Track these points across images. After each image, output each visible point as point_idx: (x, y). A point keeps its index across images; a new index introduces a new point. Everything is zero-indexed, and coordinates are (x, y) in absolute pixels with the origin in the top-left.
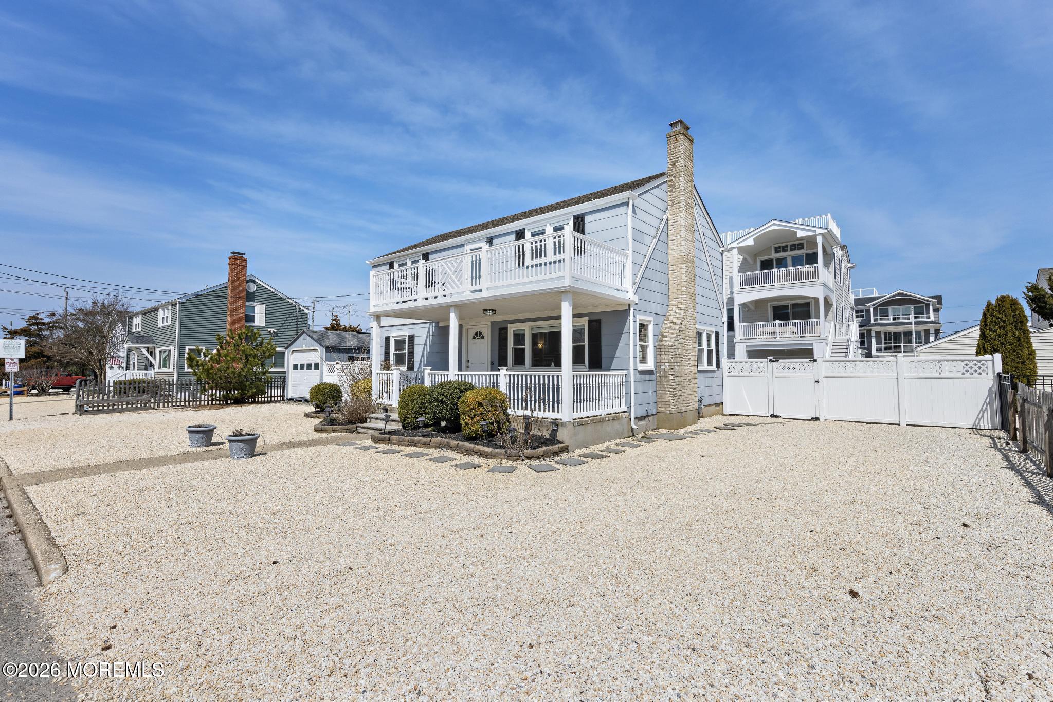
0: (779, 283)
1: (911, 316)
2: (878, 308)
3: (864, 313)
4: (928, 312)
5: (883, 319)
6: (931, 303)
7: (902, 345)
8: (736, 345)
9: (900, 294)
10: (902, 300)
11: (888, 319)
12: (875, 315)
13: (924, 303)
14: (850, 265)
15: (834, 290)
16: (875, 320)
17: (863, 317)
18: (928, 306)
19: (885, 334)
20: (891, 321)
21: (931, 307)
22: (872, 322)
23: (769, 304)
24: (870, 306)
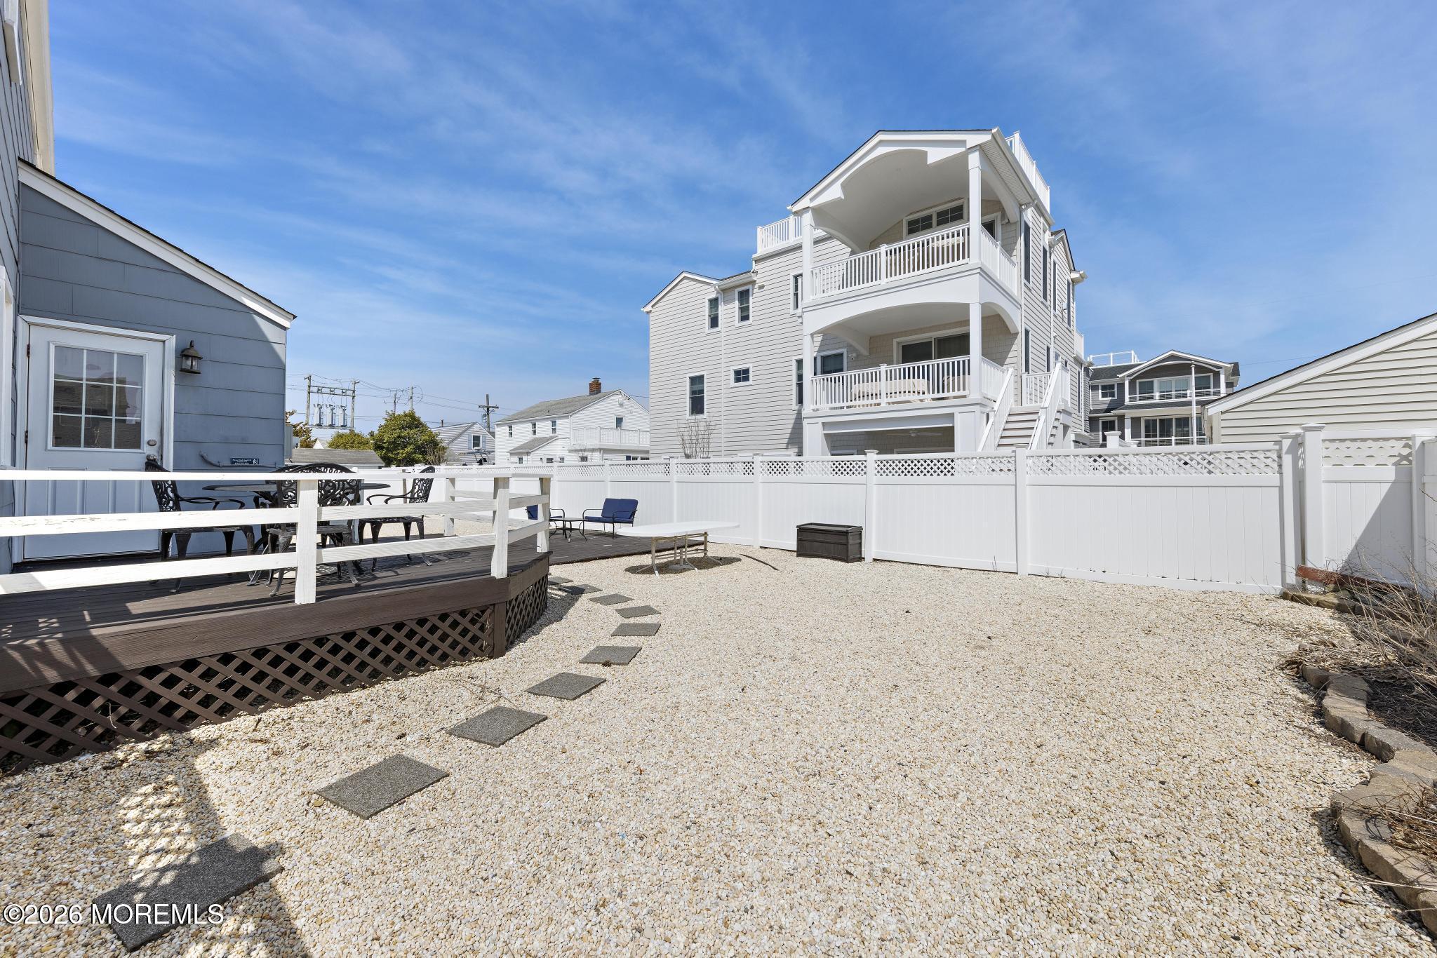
0: (889, 279)
1: (1188, 392)
2: (1138, 381)
3: (1116, 389)
4: (1217, 384)
5: (1144, 398)
6: (1222, 371)
7: (1173, 438)
8: (805, 422)
9: (1172, 357)
10: (1177, 367)
11: (1152, 398)
12: (1132, 391)
13: (1211, 371)
14: (1075, 275)
15: (1023, 302)
16: (1131, 400)
17: (1114, 396)
18: (1217, 375)
19: (1147, 422)
20: (1157, 400)
21: (1222, 378)
22: (1127, 402)
23: (895, 341)
24: (1123, 379)
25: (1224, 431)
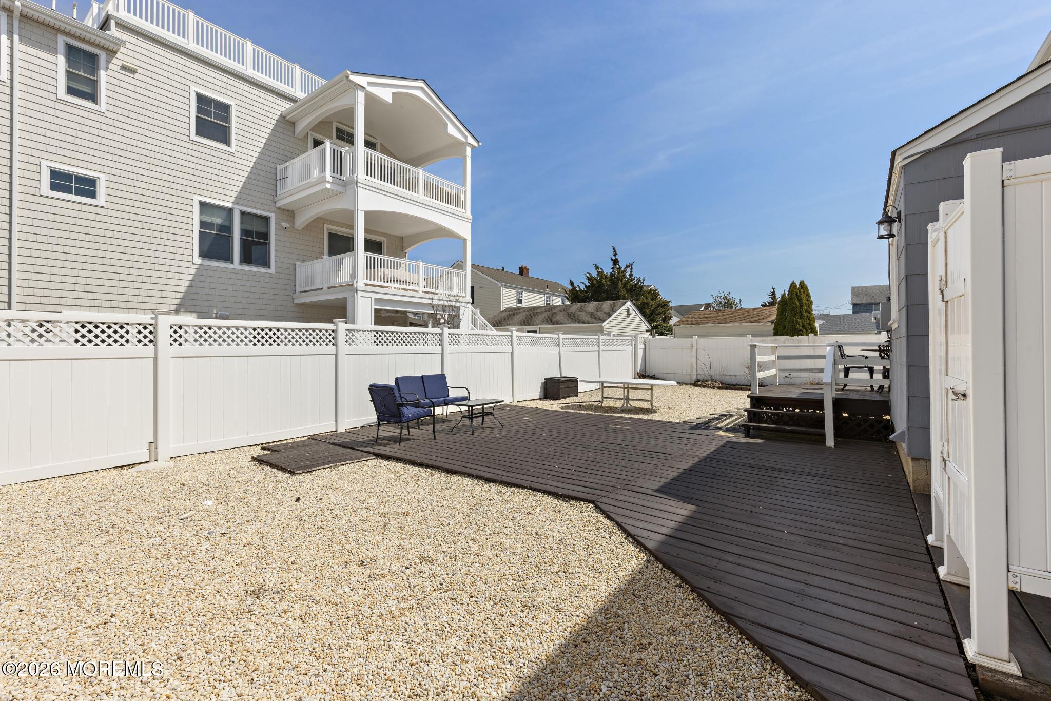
0: (424, 197)
23: (326, 226)
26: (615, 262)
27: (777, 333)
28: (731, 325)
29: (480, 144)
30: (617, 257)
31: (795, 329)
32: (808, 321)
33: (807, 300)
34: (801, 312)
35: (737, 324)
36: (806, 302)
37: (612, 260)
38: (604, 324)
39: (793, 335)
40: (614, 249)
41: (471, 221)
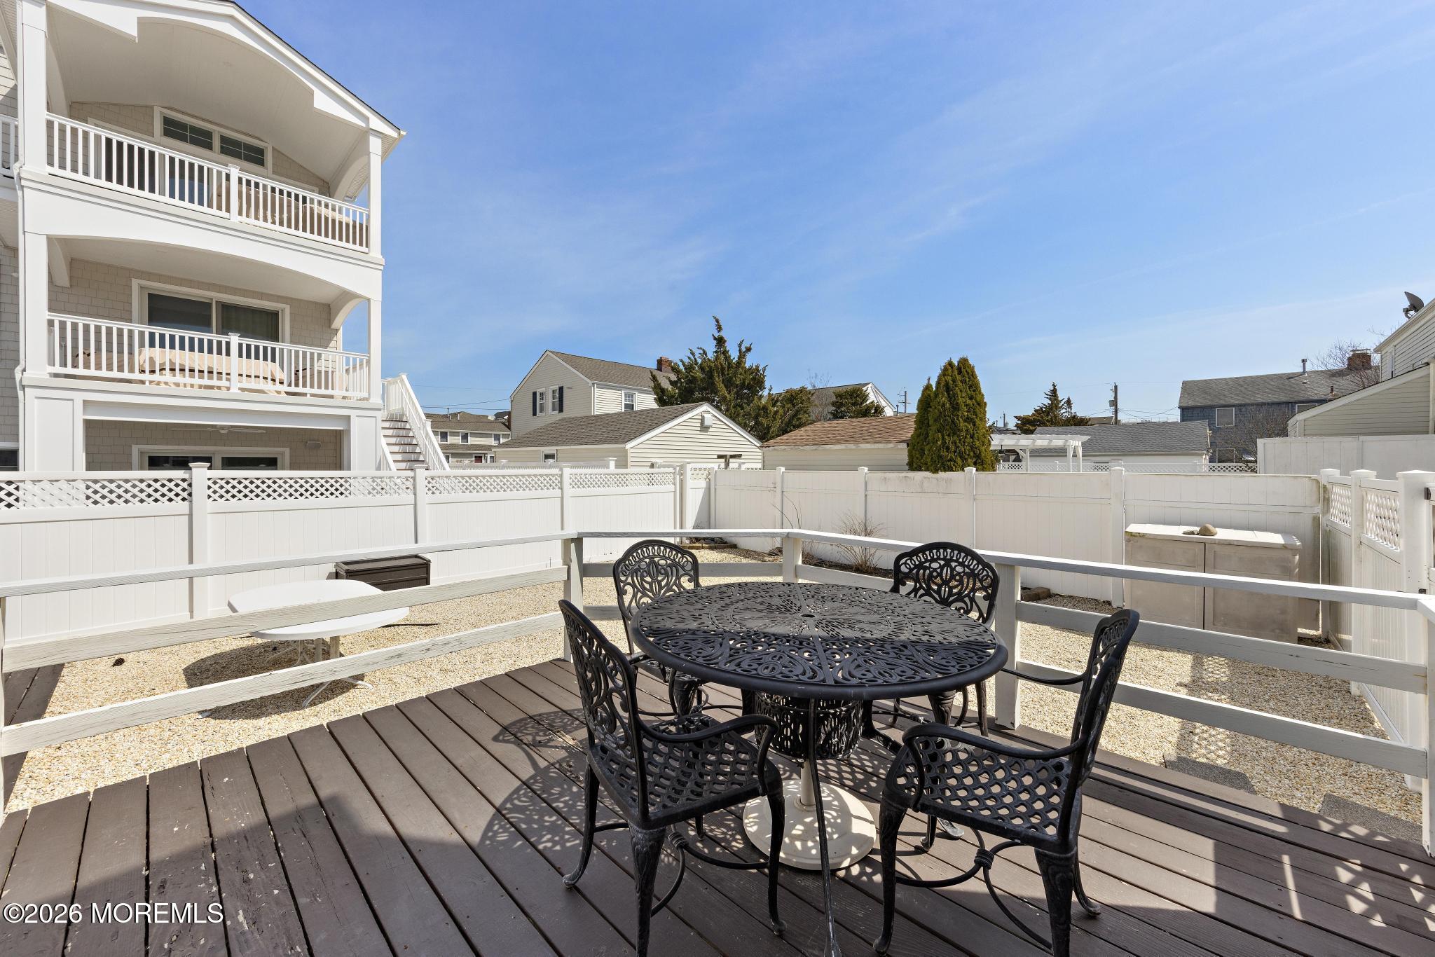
0: (246, 219)
23: (136, 282)
25: (633, 463)
26: (720, 341)
27: (914, 465)
28: (843, 447)
29: (403, 133)
30: (723, 334)
31: (940, 457)
32: (969, 440)
33: (971, 398)
34: (953, 422)
35: (852, 446)
36: (968, 401)
37: (715, 338)
38: (629, 446)
39: (935, 471)
40: (717, 321)
41: (382, 268)
